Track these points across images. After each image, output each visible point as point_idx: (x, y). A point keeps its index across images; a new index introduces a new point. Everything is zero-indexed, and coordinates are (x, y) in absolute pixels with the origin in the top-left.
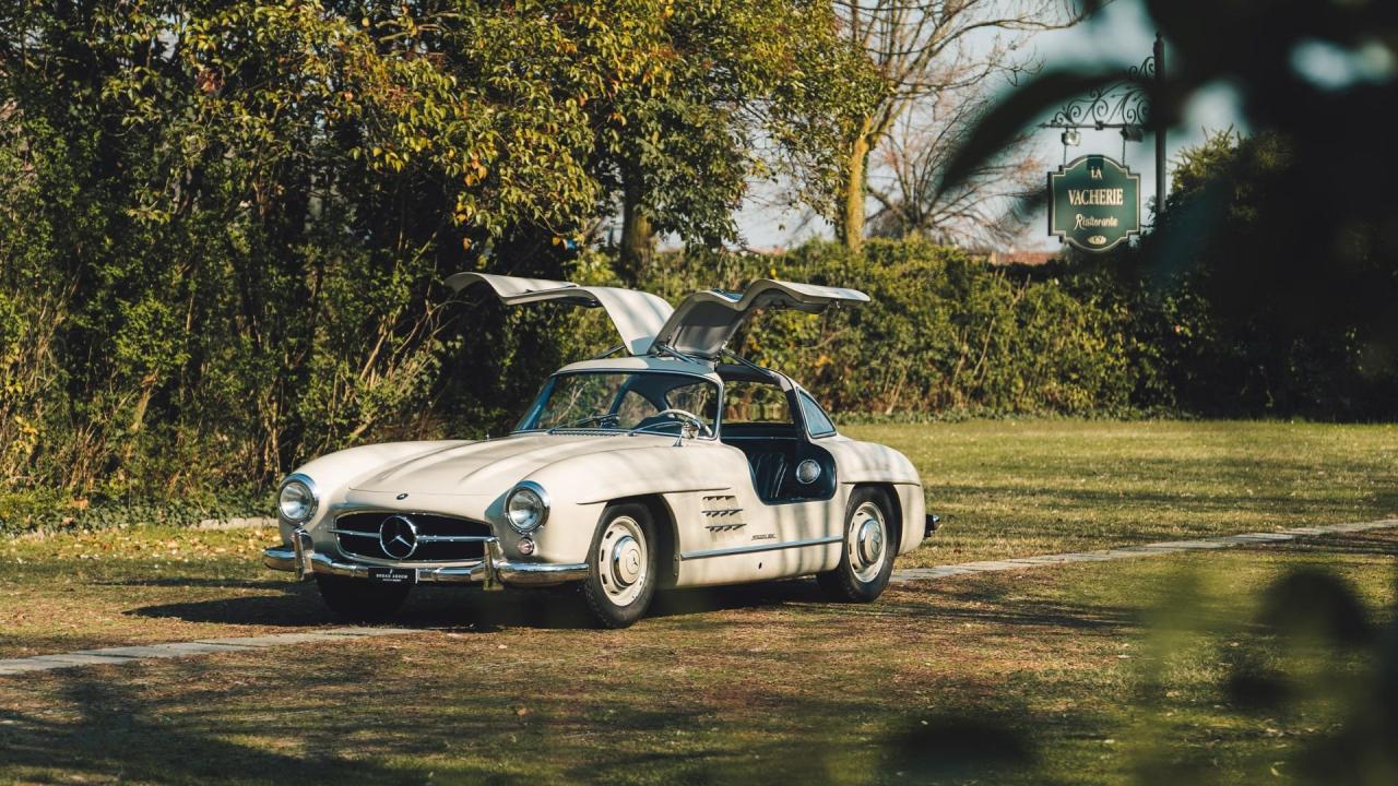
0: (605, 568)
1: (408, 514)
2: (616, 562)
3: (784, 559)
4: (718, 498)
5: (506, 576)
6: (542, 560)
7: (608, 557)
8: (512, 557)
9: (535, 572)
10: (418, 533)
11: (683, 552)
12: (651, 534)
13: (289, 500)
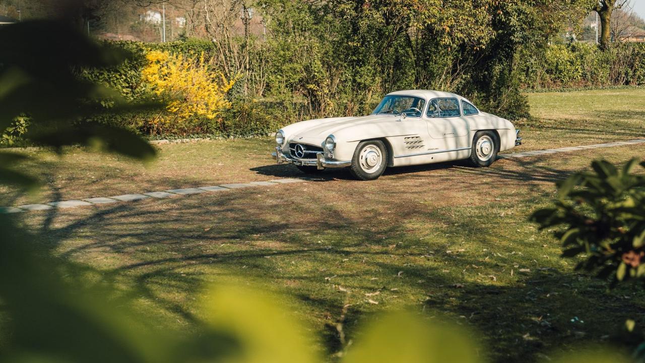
0: (362, 161)
1: (303, 145)
2: (366, 159)
3: (449, 155)
4: (412, 138)
5: (324, 165)
6: (336, 160)
7: (364, 158)
8: (328, 159)
9: (332, 164)
10: (304, 150)
11: (395, 155)
12: (383, 150)
13: (278, 138)
